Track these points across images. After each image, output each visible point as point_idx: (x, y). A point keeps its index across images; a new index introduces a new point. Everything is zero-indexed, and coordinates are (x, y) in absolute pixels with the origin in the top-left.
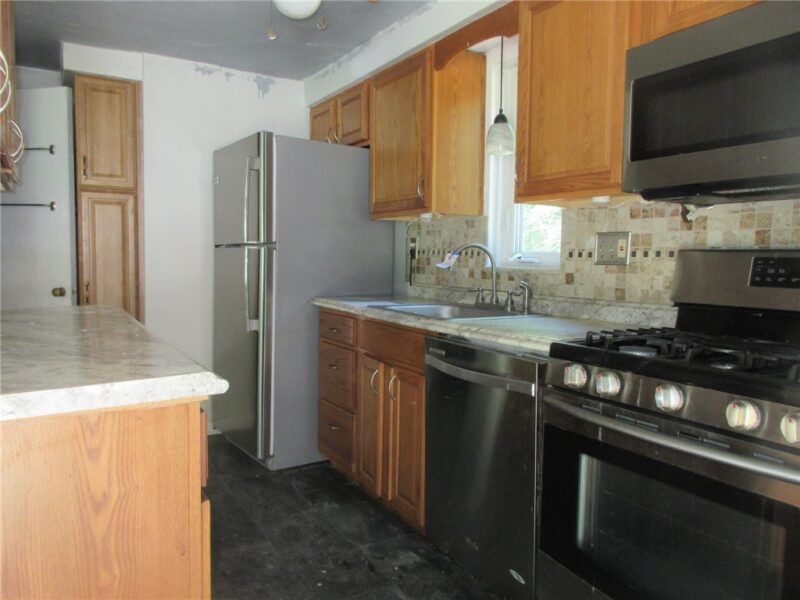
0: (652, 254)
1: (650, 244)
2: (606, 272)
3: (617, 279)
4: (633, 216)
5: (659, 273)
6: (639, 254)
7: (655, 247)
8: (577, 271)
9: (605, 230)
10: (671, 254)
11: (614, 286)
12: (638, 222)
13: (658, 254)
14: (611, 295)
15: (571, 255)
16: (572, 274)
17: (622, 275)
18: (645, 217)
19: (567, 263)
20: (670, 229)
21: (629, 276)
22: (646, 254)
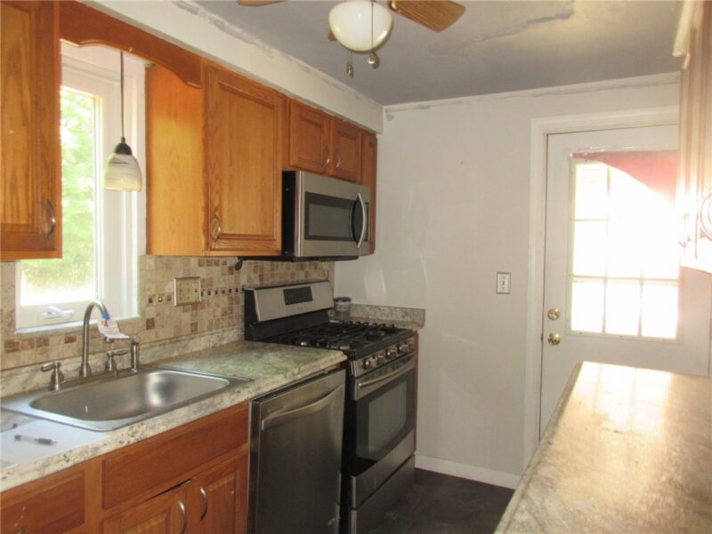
0: (213, 293)
1: (212, 285)
2: (184, 311)
3: (192, 316)
4: (200, 265)
5: (218, 306)
6: (205, 293)
7: (214, 288)
8: (158, 315)
9: (181, 276)
10: (223, 292)
11: (190, 322)
12: (204, 269)
13: (216, 292)
14: (188, 329)
15: (150, 301)
16: (153, 319)
17: (194, 312)
18: (208, 265)
19: (148, 309)
20: (223, 274)
21: (200, 311)
22: (209, 294)
